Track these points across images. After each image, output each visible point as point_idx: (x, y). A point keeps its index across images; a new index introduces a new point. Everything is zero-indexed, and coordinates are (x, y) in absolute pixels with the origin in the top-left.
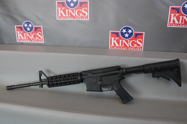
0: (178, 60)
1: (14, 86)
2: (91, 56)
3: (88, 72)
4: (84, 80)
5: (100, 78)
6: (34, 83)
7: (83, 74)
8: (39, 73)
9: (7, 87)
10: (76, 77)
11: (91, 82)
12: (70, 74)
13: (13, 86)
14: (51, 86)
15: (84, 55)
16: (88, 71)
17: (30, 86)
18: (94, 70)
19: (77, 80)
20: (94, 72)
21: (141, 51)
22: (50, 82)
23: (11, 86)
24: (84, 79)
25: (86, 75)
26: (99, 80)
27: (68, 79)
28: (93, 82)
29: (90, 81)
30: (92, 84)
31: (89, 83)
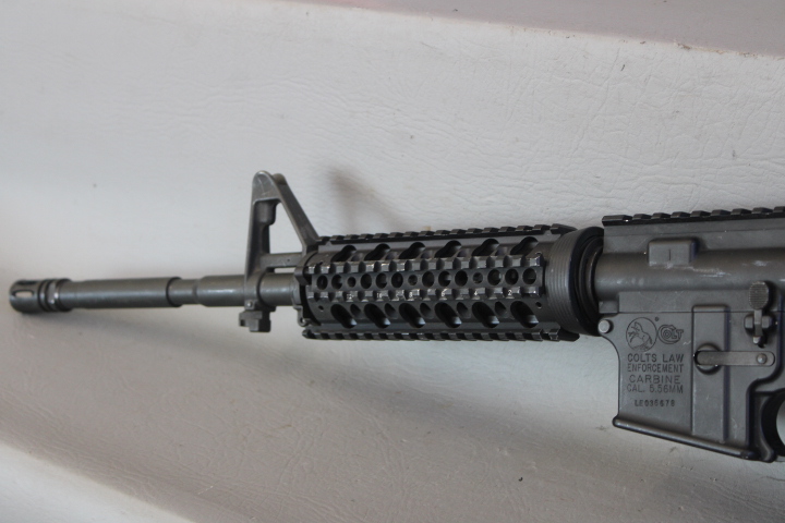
1: (62, 283)
2: (703, 58)
3: (657, 229)
4: (605, 307)
5: (766, 311)
6: (210, 280)
7: (615, 242)
8: (256, 192)
9: (23, 285)
10: (533, 263)
11: (670, 334)
12: (493, 233)
13: (53, 286)
14: (324, 328)
15: (632, 48)
16: (664, 219)
17: (174, 303)
18: (722, 216)
19: (533, 290)
20: (716, 237)
22: (314, 284)
23: (45, 285)
24: (612, 296)
25: (640, 257)
26: (751, 332)
27: (462, 278)
28: (686, 343)
29: (658, 324)
30: (672, 362)
31: (649, 345)
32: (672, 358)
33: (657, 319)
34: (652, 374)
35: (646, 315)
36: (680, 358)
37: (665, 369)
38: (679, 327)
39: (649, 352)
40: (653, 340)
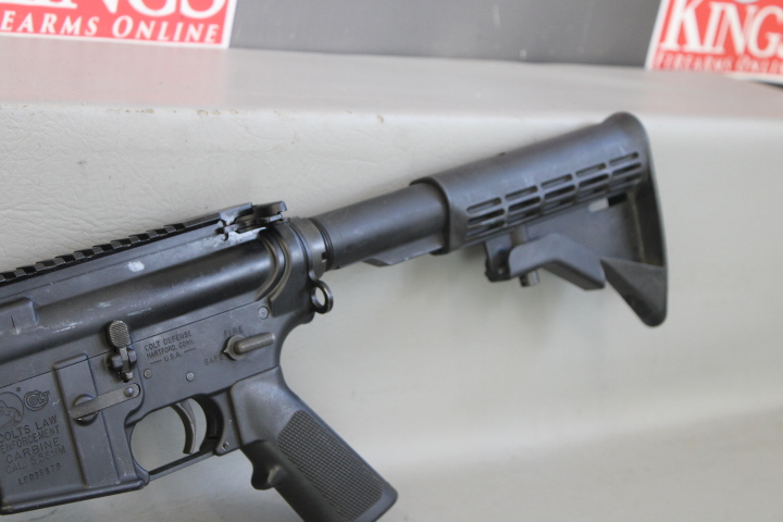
0: (624, 123)
11: (37, 400)
20: (46, 292)
21: (216, 52)
26: (120, 370)
28: (55, 402)
29: (21, 395)
30: (46, 427)
31: (18, 419)
32: (45, 424)
33: (19, 389)
34: (30, 447)
35: (7, 389)
36: (54, 419)
37: (41, 436)
38: (43, 391)
39: (20, 426)
40: (21, 410)
